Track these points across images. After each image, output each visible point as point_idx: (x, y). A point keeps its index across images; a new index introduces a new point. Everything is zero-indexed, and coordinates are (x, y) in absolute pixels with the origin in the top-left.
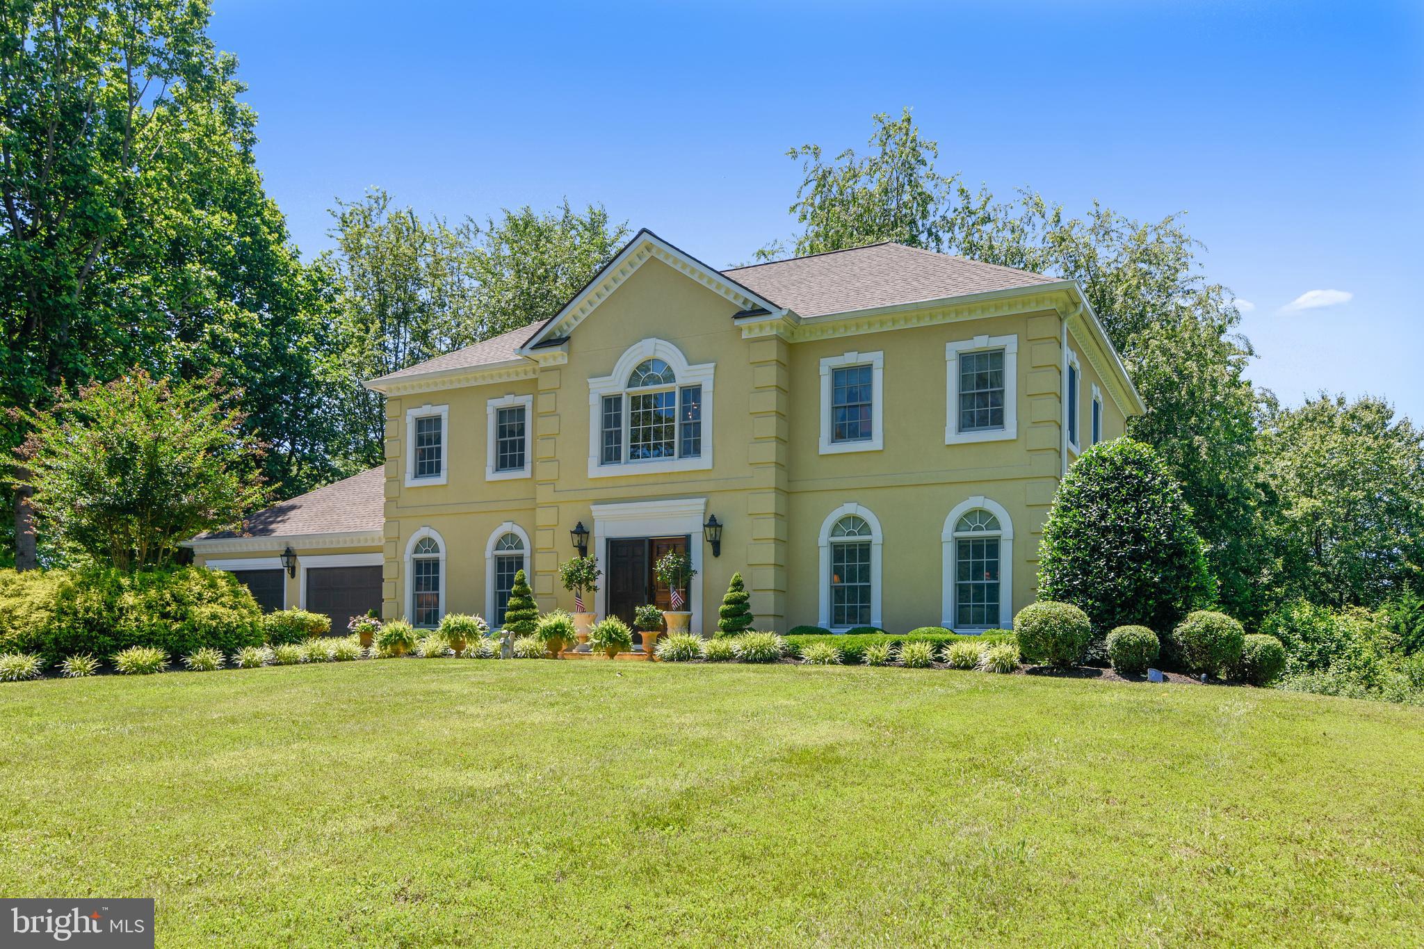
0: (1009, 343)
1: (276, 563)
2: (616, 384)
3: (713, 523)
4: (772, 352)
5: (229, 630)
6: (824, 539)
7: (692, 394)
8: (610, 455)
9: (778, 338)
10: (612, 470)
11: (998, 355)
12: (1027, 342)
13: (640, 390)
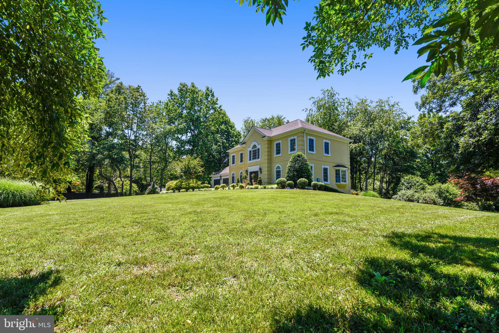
0: (295, 137)
1: (219, 178)
2: (250, 149)
3: (260, 169)
4: (266, 142)
5: (194, 187)
6: (275, 170)
7: (259, 149)
8: (250, 160)
9: (268, 140)
10: (250, 162)
11: (295, 139)
12: (298, 137)
13: (254, 149)
